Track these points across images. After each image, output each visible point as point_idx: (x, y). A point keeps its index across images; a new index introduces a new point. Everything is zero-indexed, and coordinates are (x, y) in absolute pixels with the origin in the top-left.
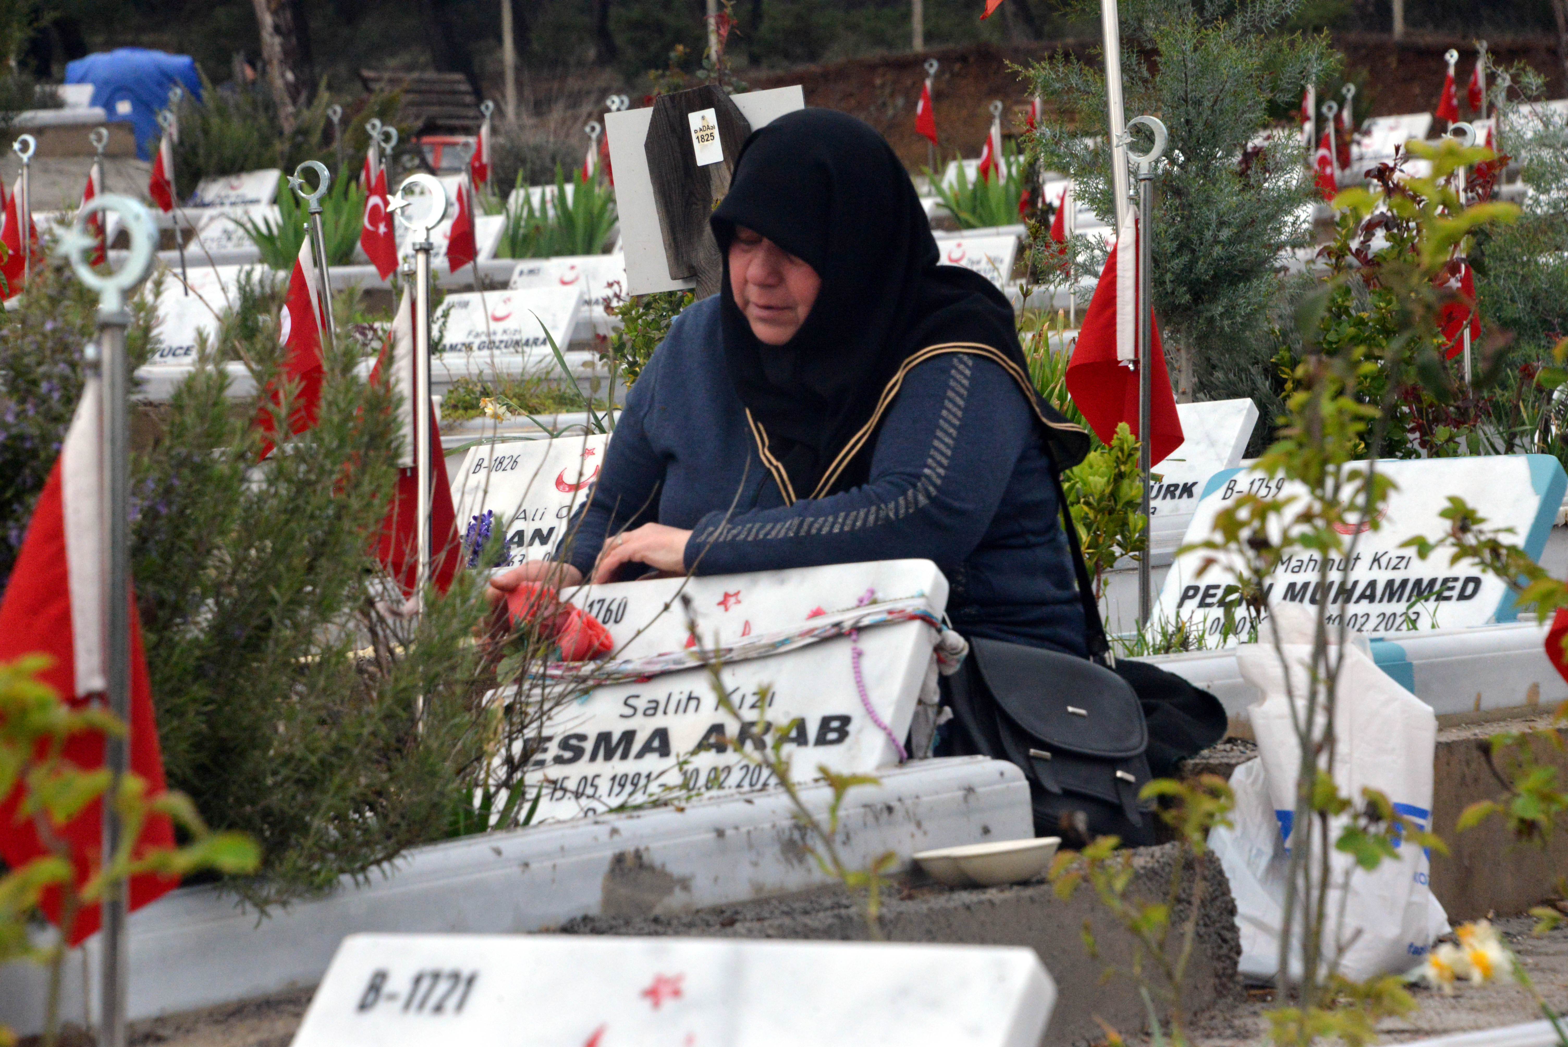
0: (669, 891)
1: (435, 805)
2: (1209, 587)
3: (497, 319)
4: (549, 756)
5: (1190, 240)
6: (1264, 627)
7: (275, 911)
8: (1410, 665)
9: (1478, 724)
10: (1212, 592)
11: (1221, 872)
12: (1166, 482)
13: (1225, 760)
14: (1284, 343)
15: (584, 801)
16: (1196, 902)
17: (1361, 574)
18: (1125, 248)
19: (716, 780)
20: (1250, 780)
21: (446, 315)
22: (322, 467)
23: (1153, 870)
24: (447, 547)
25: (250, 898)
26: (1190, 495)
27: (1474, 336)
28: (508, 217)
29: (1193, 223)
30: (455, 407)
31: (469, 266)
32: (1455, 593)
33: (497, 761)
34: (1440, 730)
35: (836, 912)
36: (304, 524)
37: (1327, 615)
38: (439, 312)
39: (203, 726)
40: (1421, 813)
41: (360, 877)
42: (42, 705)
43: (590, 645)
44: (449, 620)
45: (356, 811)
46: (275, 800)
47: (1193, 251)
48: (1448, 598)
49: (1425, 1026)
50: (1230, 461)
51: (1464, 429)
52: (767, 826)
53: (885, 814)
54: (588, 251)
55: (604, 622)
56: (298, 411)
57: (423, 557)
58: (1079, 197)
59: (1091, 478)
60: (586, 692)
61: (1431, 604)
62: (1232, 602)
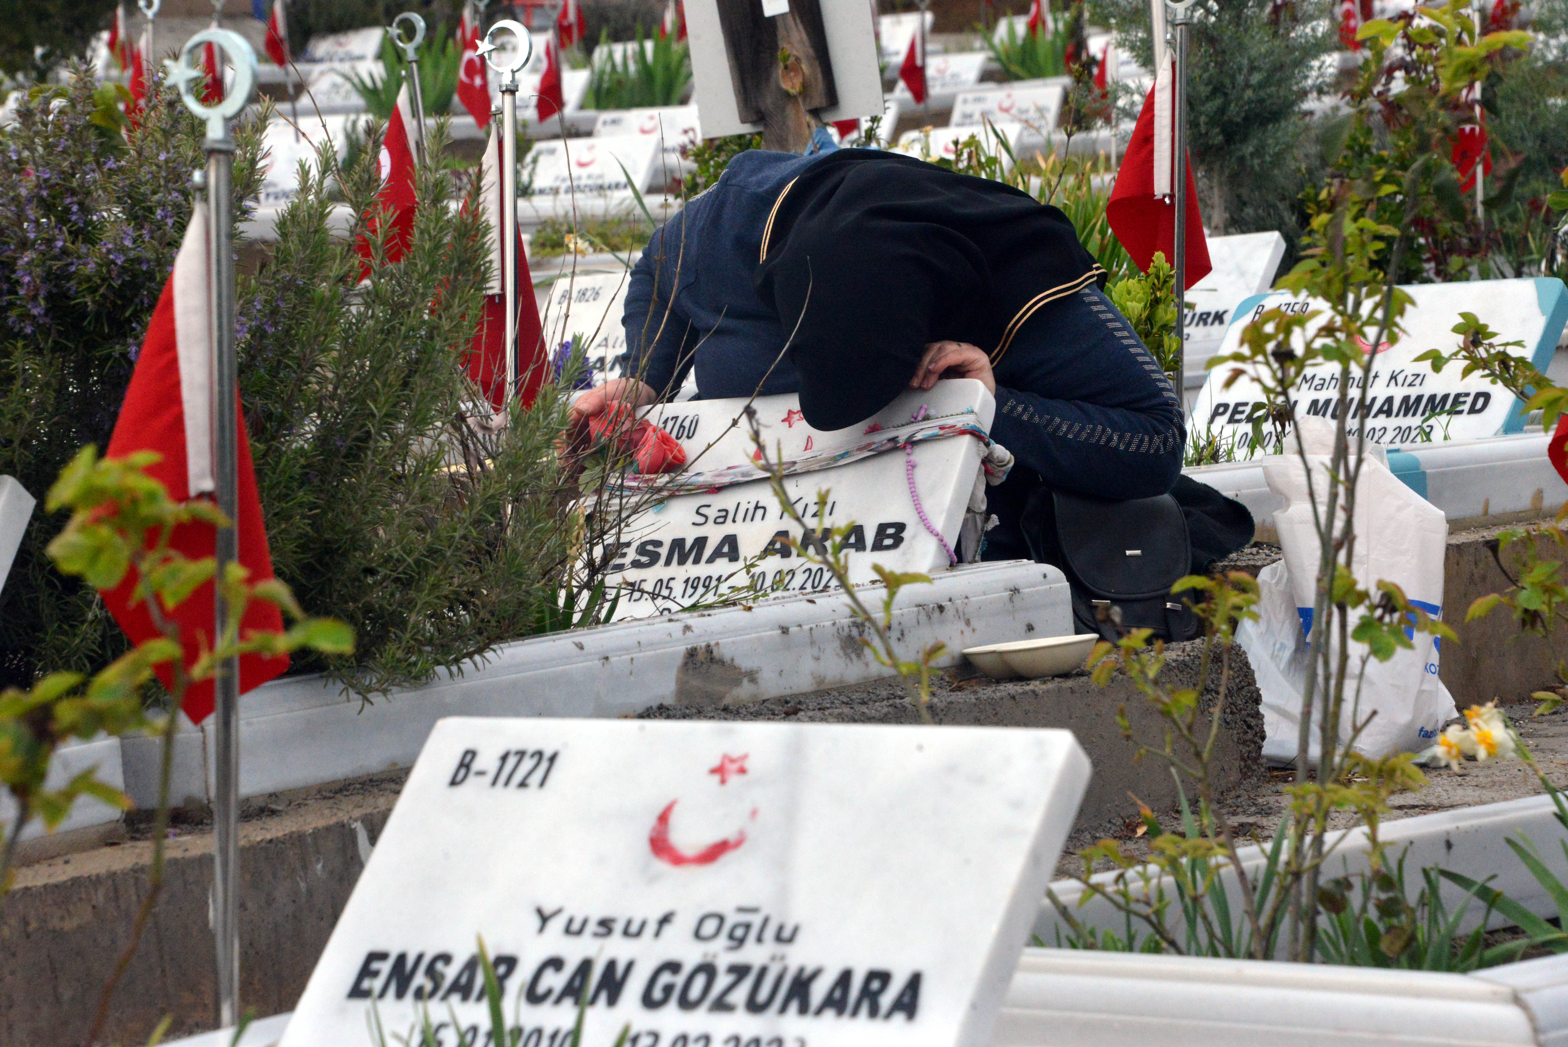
0: (737, 682)
1: (521, 603)
2: (1237, 405)
3: (581, 165)
4: (627, 561)
5: (1223, 85)
6: (1289, 441)
7: (377, 698)
8: (1424, 474)
9: (1486, 527)
10: (1240, 409)
11: (1247, 665)
12: (1199, 310)
13: (1251, 563)
14: (1310, 180)
15: (659, 601)
16: (1222, 690)
17: (1379, 391)
18: (1162, 89)
19: (781, 581)
20: (1274, 581)
21: (535, 161)
22: (415, 291)
23: (1184, 662)
24: (532, 367)
25: (353, 686)
26: (1221, 322)
27: (1486, 172)
28: (593, 71)
29: (1225, 68)
30: (543, 245)
31: (556, 117)
32: (1466, 407)
33: (579, 564)
34: (1451, 533)
35: (891, 702)
36: (398, 343)
37: (1348, 429)
38: (529, 158)
39: (308, 529)
40: (1434, 609)
41: (454, 668)
42: (152, 497)
43: (664, 458)
44: (533, 432)
45: (451, 609)
46: (376, 597)
47: (1226, 95)
48: (1461, 412)
49: (1435, 802)
50: (1259, 290)
51: (1476, 258)
52: (828, 624)
53: (937, 612)
54: (666, 102)
55: (678, 438)
56: (393, 238)
57: (510, 376)
58: (1120, 45)
59: (1129, 304)
60: (661, 501)
61: (1444, 418)
62: (1259, 417)
